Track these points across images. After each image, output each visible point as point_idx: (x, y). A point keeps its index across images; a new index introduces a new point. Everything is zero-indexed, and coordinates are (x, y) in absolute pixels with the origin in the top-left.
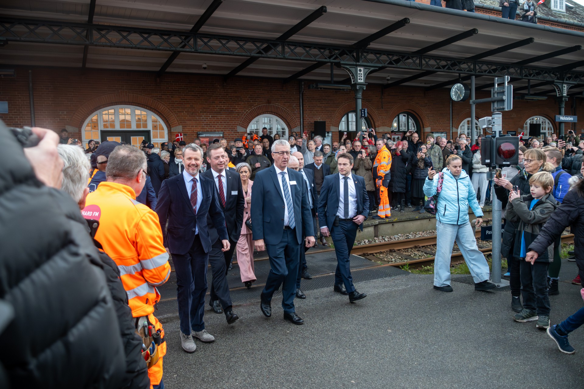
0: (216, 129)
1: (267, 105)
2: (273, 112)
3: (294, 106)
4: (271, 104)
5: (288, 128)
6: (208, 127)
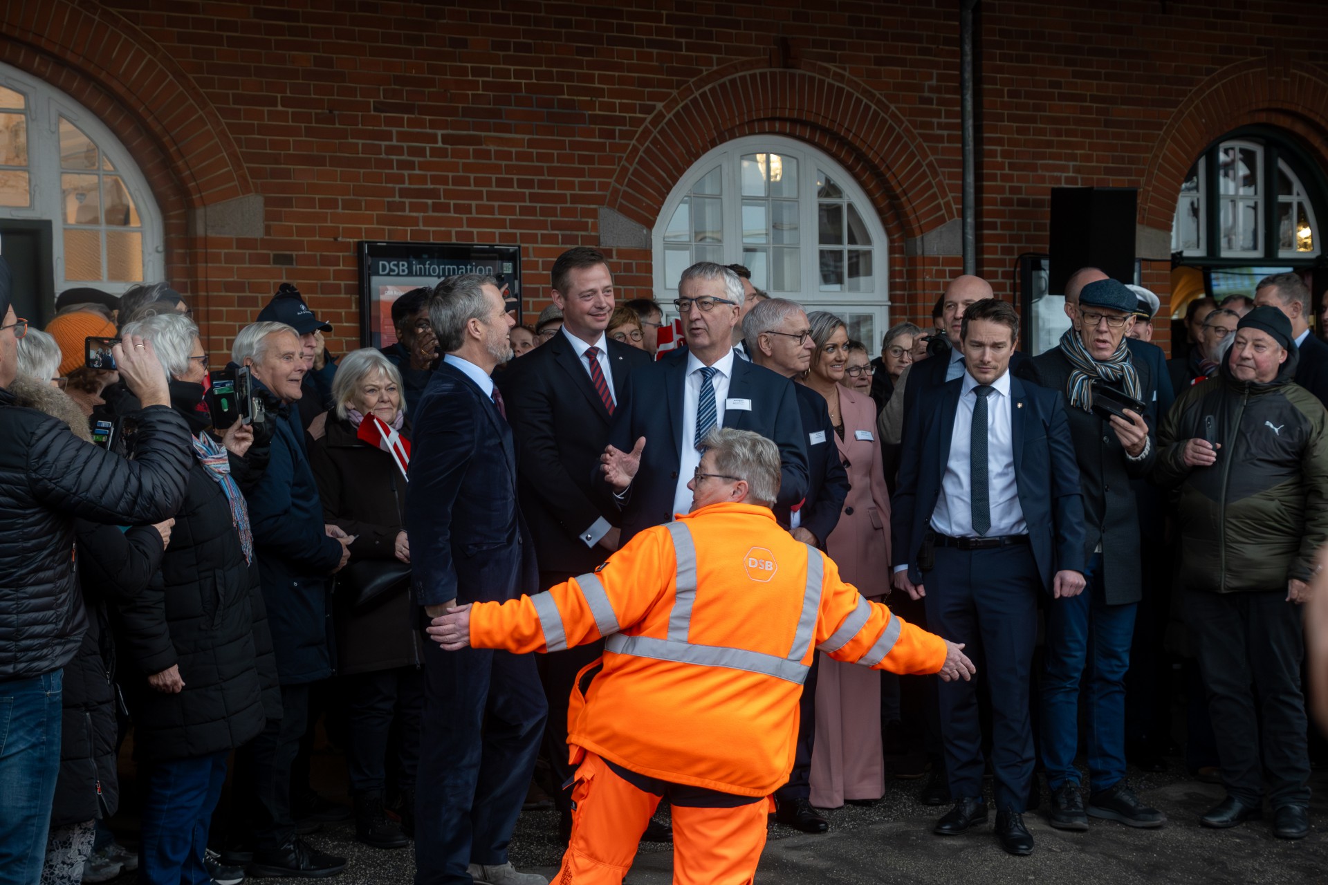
0: (471, 222)
1: (773, 75)
2: (804, 123)
3: (931, 89)
4: (798, 72)
5: (889, 233)
6: (424, 208)
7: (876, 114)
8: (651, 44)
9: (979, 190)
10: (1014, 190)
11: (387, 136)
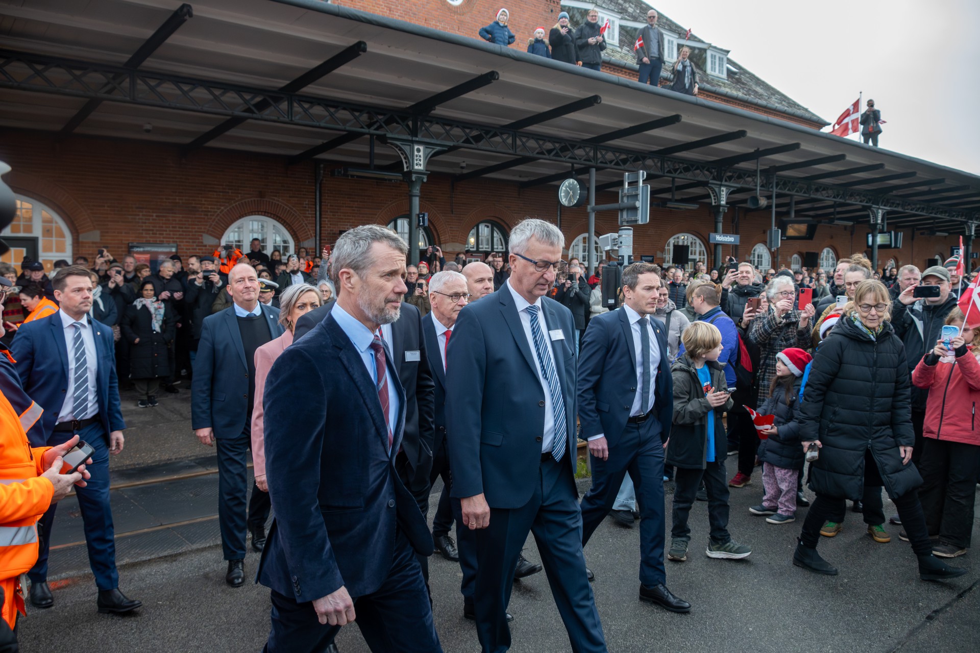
0: (164, 238)
1: (257, 200)
2: (268, 213)
3: (306, 204)
4: (265, 199)
5: (295, 241)
6: (149, 234)
7: (289, 211)
8: (220, 192)
9: (320, 230)
10: (331, 230)
11: (139, 215)
